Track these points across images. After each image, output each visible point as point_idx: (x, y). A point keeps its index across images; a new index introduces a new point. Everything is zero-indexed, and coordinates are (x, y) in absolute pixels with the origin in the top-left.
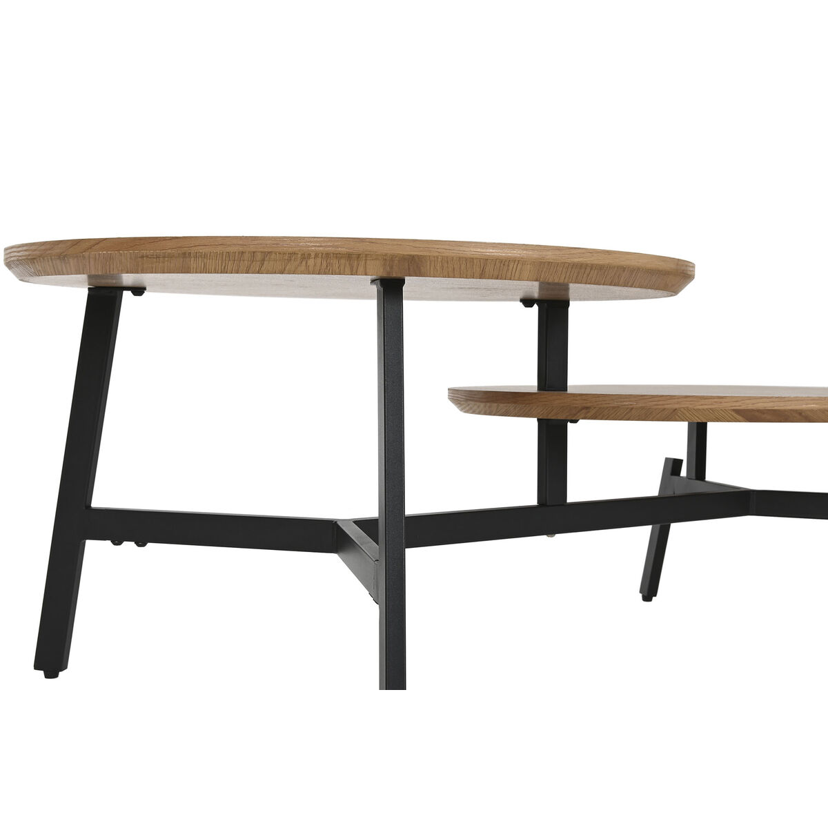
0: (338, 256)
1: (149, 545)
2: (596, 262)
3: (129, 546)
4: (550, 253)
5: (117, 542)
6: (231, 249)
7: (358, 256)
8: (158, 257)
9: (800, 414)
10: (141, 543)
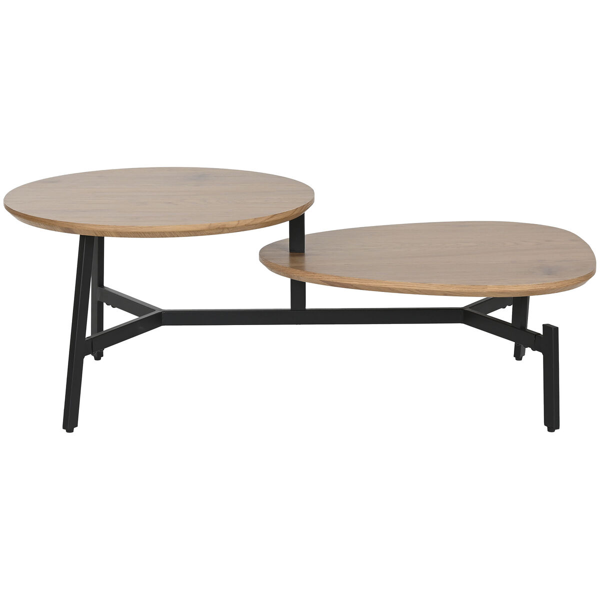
10: (114, 307)
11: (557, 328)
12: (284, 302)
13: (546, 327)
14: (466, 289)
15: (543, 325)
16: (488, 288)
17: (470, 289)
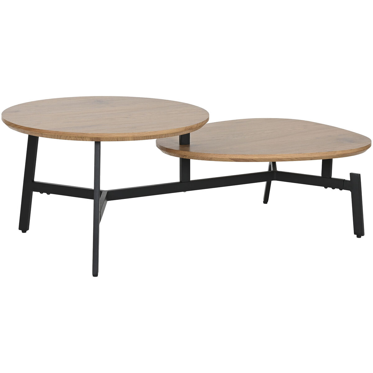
0: (79, 137)
1: (51, 194)
2: (151, 135)
3: (45, 194)
4: (136, 134)
5: (42, 193)
6: (52, 134)
7: (83, 137)
8: (35, 133)
9: (253, 160)
10: (48, 194)
11: (359, 175)
12: (175, 178)
13: (352, 175)
14: (325, 155)
15: (350, 173)
16: (337, 153)
17: (327, 154)
